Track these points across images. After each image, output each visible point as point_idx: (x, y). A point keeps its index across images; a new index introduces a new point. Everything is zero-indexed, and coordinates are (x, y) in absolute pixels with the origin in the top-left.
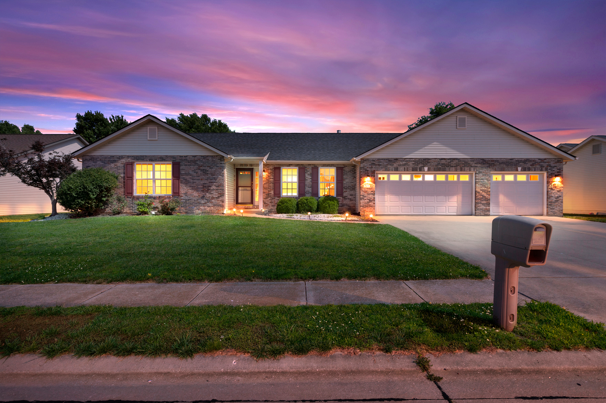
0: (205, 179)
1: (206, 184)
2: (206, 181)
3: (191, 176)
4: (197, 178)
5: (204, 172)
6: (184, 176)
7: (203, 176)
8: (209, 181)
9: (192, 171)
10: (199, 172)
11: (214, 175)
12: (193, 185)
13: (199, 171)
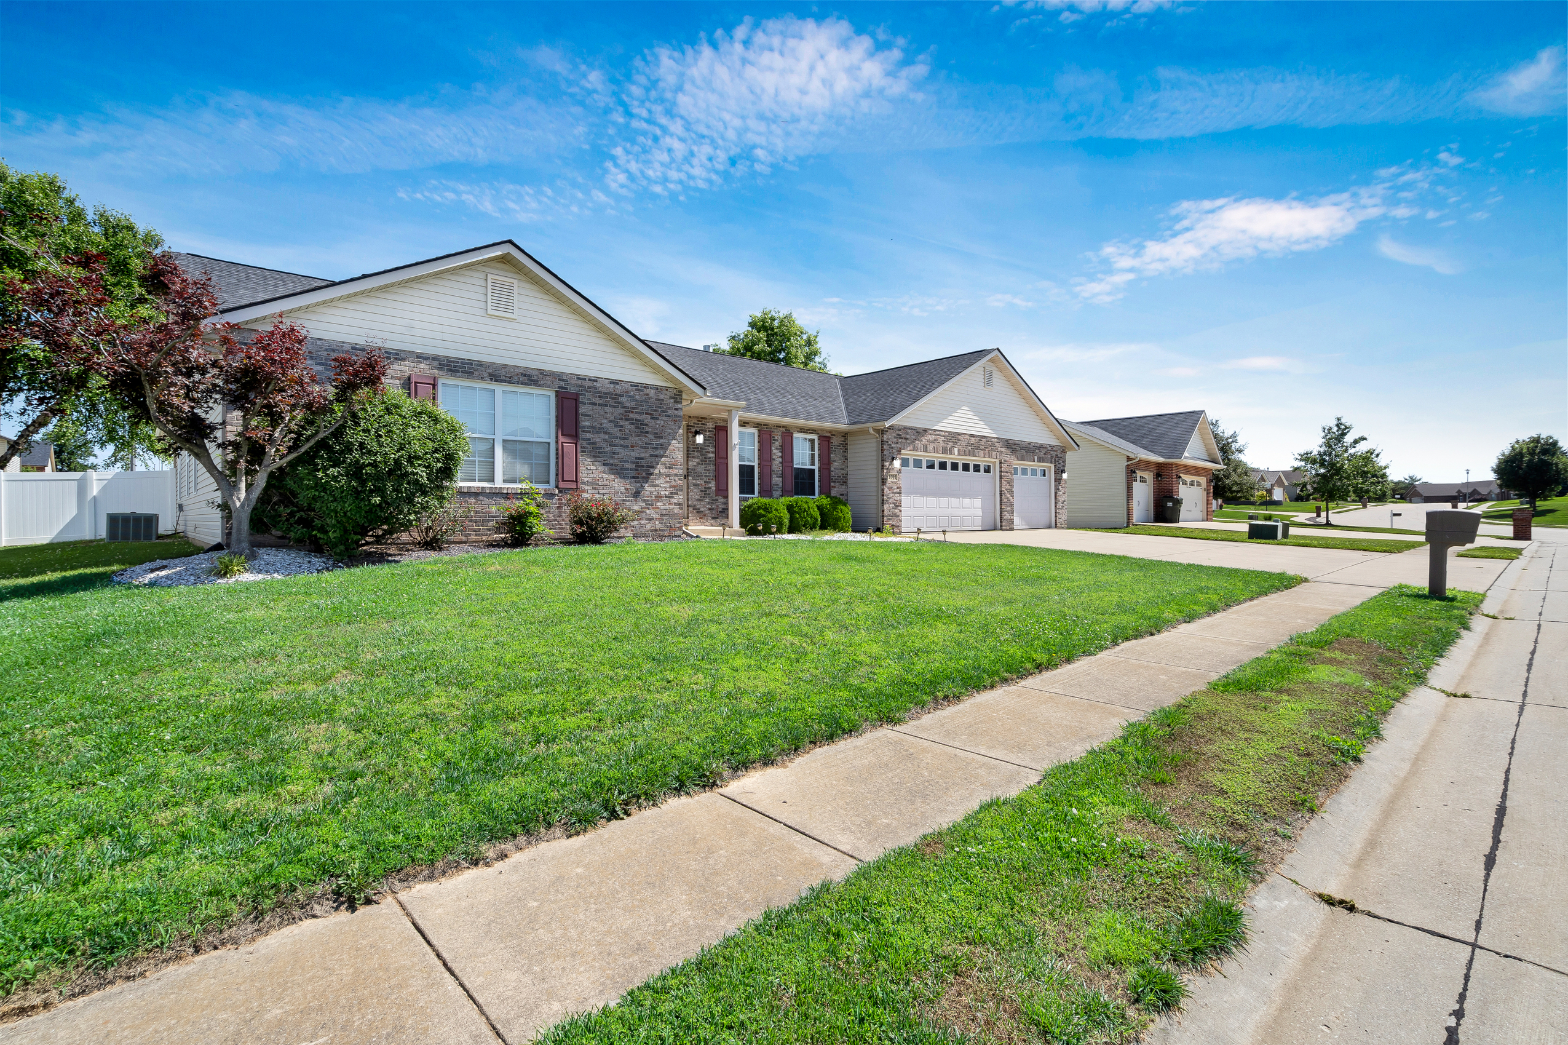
0: (642, 447)
1: (643, 459)
2: (644, 450)
3: (607, 437)
4: (622, 442)
5: (638, 428)
6: (589, 435)
7: (637, 438)
8: (651, 451)
9: (610, 422)
10: (628, 427)
11: (662, 438)
12: (611, 462)
13: (627, 423)
